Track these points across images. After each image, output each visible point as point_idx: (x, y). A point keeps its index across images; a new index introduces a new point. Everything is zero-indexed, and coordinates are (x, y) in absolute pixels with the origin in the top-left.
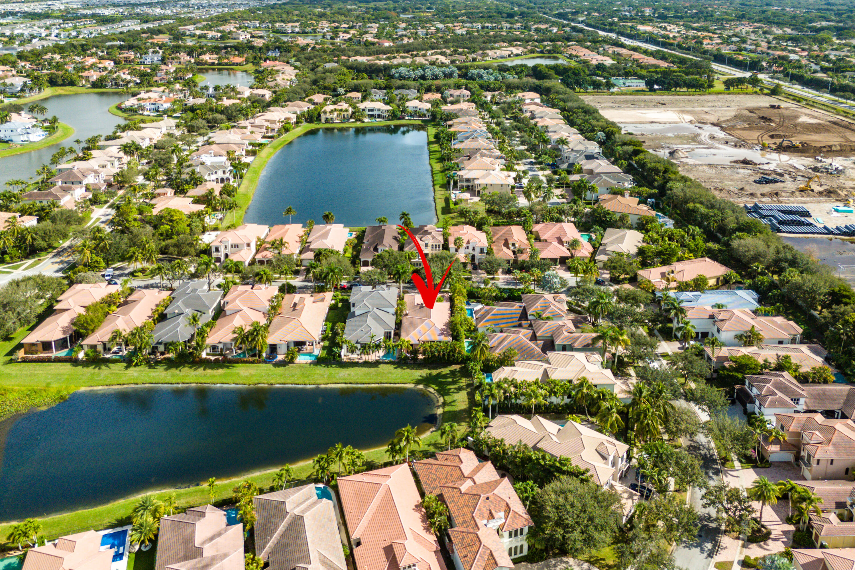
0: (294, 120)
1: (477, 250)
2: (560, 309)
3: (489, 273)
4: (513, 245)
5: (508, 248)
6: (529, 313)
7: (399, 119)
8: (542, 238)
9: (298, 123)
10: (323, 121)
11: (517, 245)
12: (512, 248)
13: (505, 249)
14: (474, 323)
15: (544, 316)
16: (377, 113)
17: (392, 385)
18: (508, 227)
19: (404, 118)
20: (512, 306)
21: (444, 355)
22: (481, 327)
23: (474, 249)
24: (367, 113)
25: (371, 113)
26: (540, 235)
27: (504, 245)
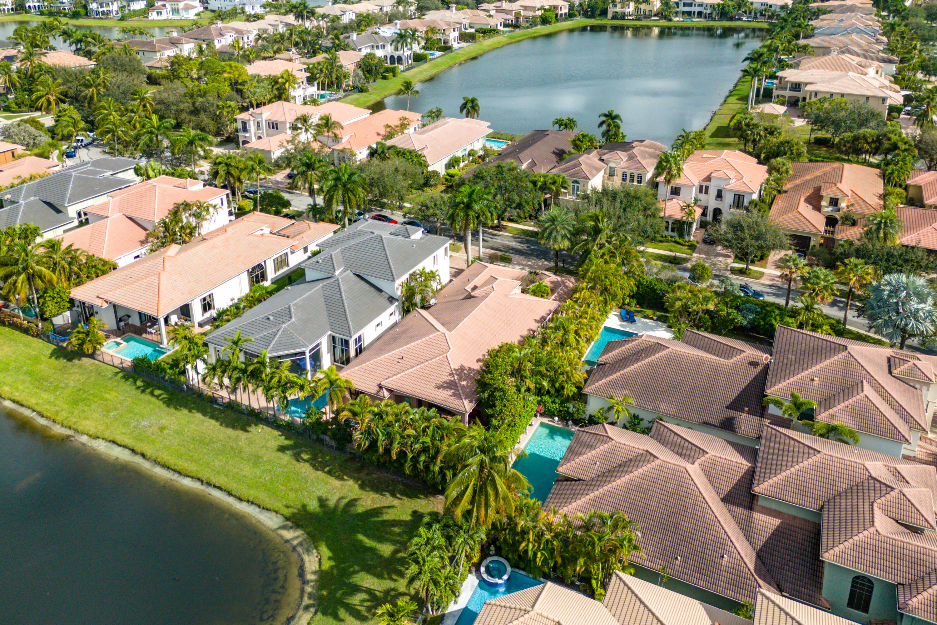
0: (565, 10)
1: (729, 199)
2: (900, 410)
3: (742, 256)
4: (834, 202)
5: (818, 208)
6: (772, 391)
7: (732, 19)
8: (927, 202)
9: (570, 16)
10: (610, 15)
11: (843, 205)
12: (828, 210)
13: (805, 209)
14: (579, 376)
15: (822, 418)
16: (697, 9)
17: (231, 500)
18: (837, 164)
19: (740, 19)
20: (729, 352)
21: (402, 454)
22: (598, 393)
23: (719, 195)
24: (682, 8)
25: (687, 9)
26: (925, 195)
27: (808, 200)
